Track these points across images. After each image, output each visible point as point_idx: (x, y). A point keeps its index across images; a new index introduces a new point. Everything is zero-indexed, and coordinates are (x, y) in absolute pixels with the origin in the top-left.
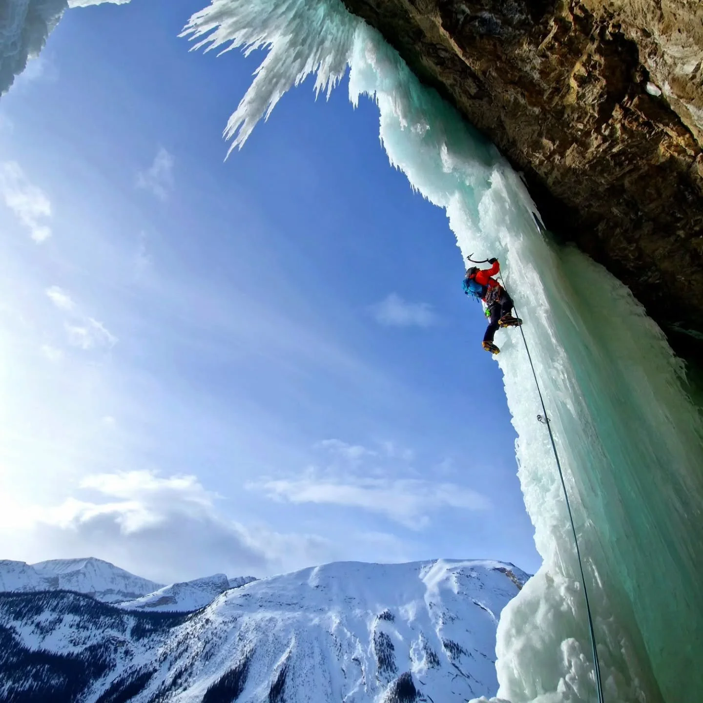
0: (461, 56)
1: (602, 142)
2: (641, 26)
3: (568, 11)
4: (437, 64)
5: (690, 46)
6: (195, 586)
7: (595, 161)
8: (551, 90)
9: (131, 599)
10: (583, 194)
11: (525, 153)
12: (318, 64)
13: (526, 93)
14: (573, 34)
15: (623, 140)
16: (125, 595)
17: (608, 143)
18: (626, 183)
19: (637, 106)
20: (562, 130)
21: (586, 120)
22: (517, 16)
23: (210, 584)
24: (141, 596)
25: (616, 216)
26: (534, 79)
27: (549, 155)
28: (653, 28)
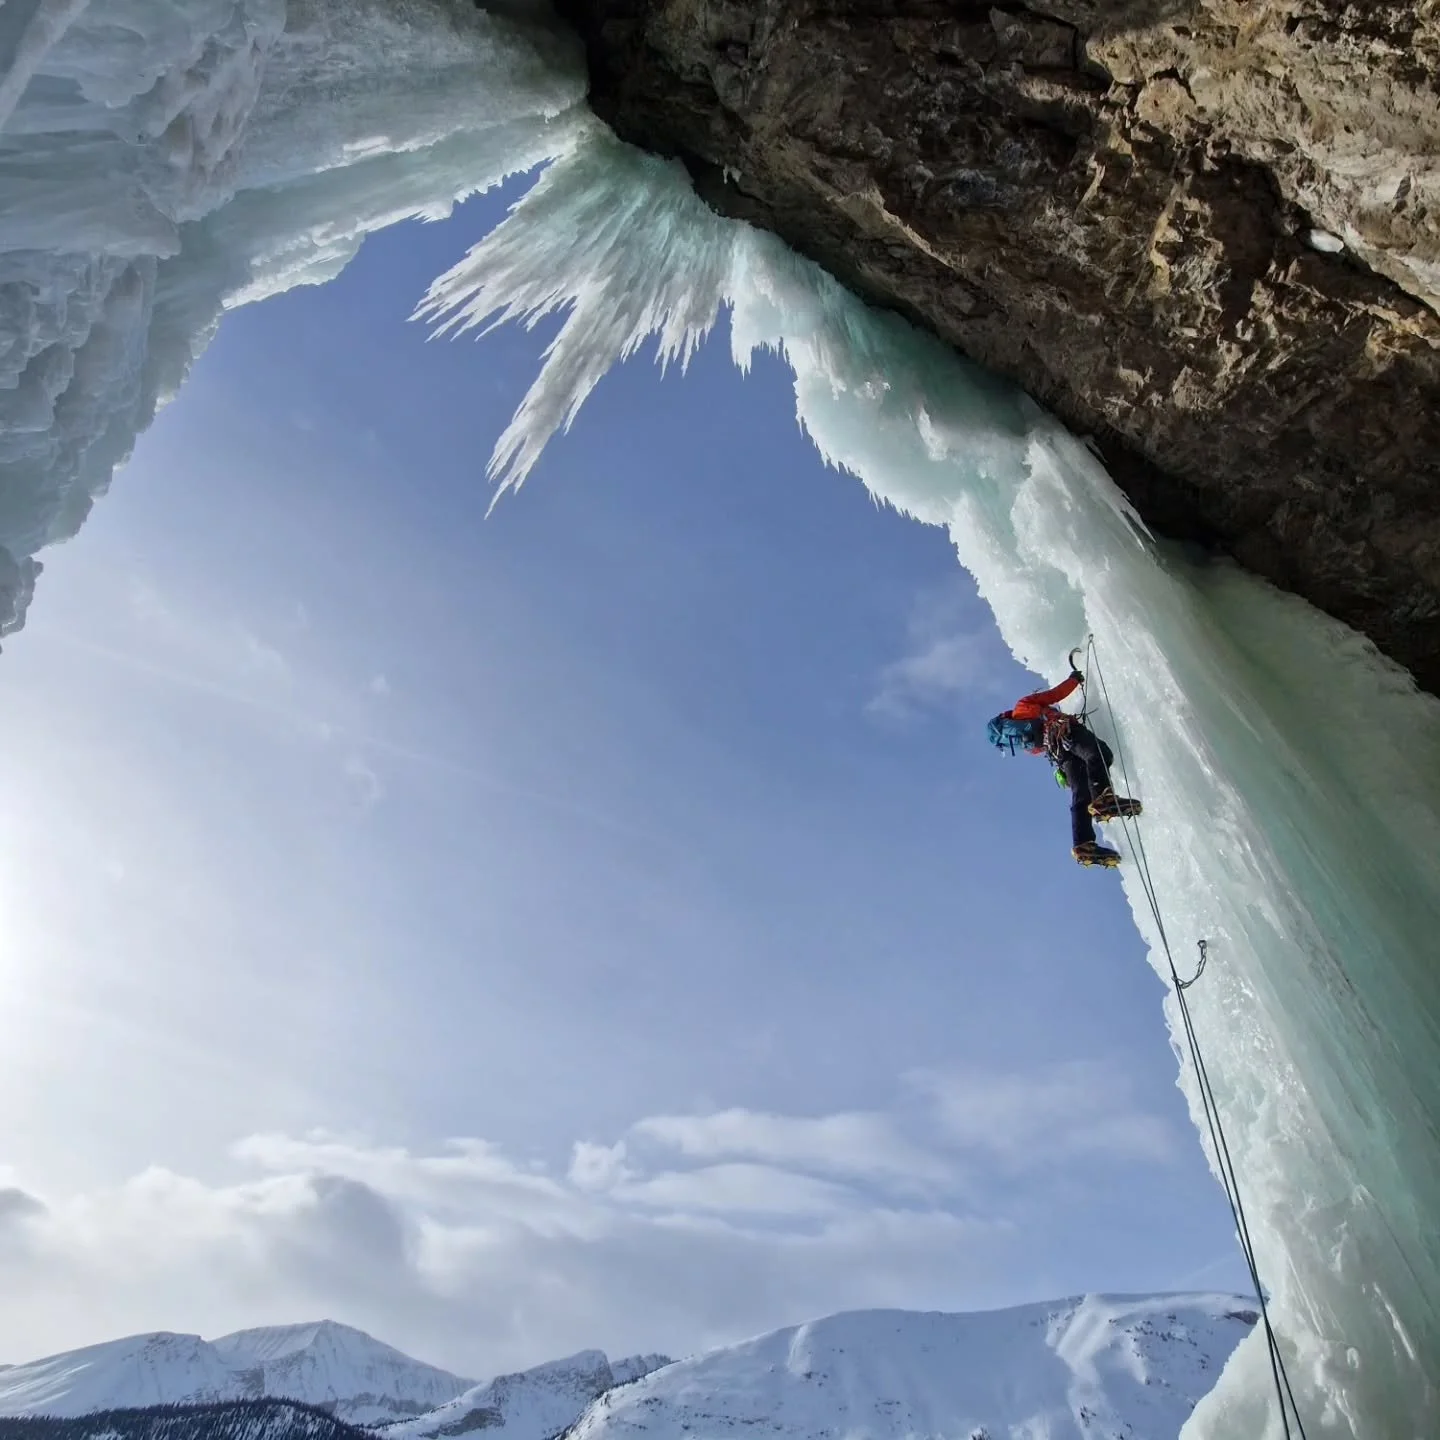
0: (929, 252)
1: (1241, 355)
2: (1269, 136)
3: (1120, 138)
4: (890, 272)
5: (1378, 152)
6: (541, 1382)
7: (1235, 392)
8: (1116, 278)
9: (408, 1416)
10: (1224, 458)
11: (1089, 401)
12: (662, 317)
13: (1068, 293)
14: (1138, 175)
15: (1285, 344)
16: (397, 1407)
17: (1254, 356)
18: (1313, 422)
19: (1297, 278)
20: (1156, 347)
21: (1200, 319)
22: (1024, 165)
23: (573, 1376)
24: (429, 1408)
25: (1309, 491)
26: (1079, 264)
27: (1138, 397)
28: (1293, 134)
